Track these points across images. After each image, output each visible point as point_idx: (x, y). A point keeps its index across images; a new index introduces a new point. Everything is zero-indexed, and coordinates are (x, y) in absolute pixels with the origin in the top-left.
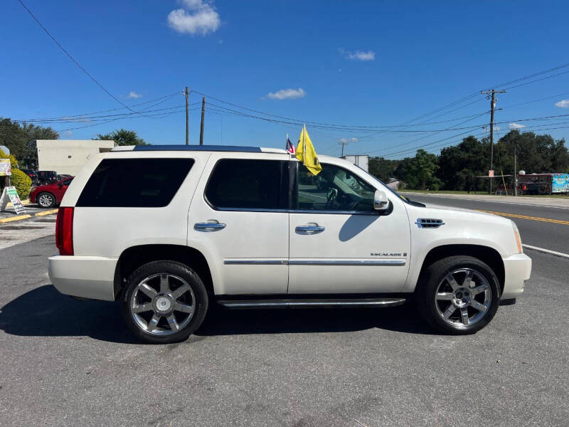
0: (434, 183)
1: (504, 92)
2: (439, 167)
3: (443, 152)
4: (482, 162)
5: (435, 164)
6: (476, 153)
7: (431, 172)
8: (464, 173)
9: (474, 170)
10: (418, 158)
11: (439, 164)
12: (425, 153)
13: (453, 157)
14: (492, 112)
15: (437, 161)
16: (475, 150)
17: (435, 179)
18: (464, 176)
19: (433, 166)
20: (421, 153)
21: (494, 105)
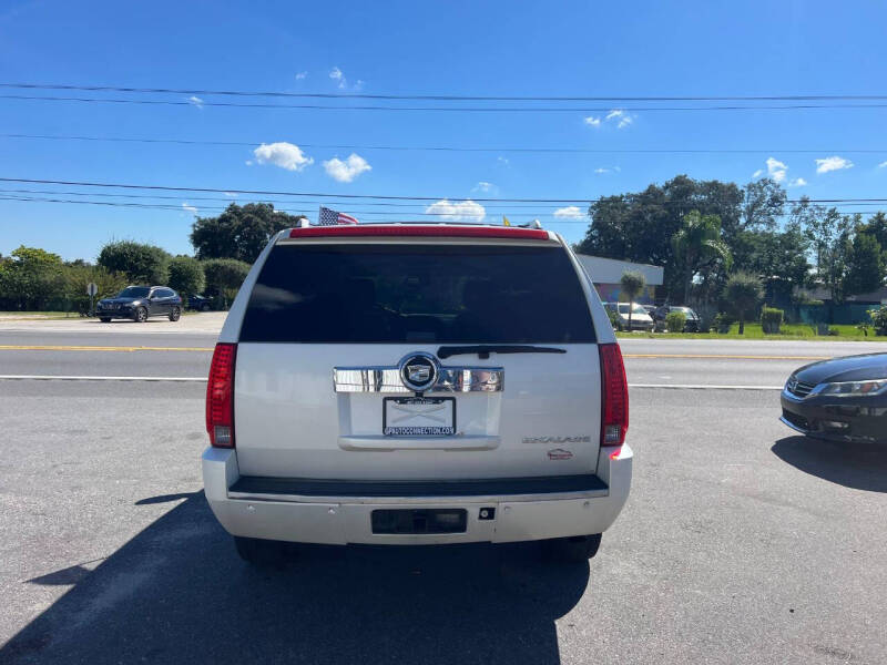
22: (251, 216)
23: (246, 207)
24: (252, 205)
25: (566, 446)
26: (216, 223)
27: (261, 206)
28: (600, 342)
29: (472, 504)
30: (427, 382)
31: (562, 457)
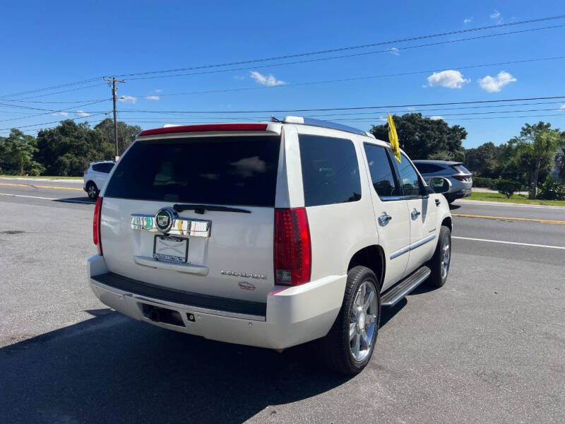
0: (34, 167)
1: (123, 81)
2: (37, 150)
3: (41, 134)
4: (85, 147)
5: (34, 146)
6: (78, 137)
7: (29, 155)
8: (67, 157)
9: (76, 155)
10: (12, 138)
11: (37, 147)
12: (20, 134)
13: (53, 140)
14: (114, 100)
15: (35, 143)
16: (76, 134)
17: (35, 163)
18: (67, 162)
19: (33, 149)
20: (17, 133)
21: (116, 93)
22: (404, 122)
23: (403, 117)
24: (408, 114)
25: (250, 280)
26: (383, 128)
27: (412, 115)
28: (276, 207)
29: (182, 309)
30: (167, 226)
31: (248, 288)
